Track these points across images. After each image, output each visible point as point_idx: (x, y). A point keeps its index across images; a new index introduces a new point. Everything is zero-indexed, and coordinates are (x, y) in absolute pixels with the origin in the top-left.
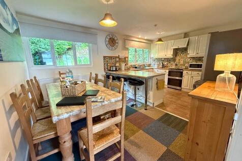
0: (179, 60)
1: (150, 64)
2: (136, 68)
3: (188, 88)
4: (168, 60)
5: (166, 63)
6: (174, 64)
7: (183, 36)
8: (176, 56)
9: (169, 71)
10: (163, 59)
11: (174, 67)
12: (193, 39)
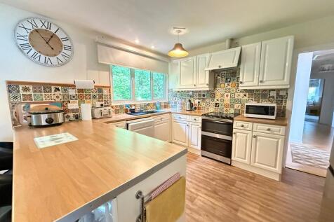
0: (222, 95)
1: (169, 103)
2: (133, 112)
3: (246, 161)
4: (201, 95)
5: (197, 102)
6: (213, 104)
7: (227, 43)
8: (215, 87)
9: (203, 120)
10: (191, 93)
11: (212, 110)
12: (250, 48)
